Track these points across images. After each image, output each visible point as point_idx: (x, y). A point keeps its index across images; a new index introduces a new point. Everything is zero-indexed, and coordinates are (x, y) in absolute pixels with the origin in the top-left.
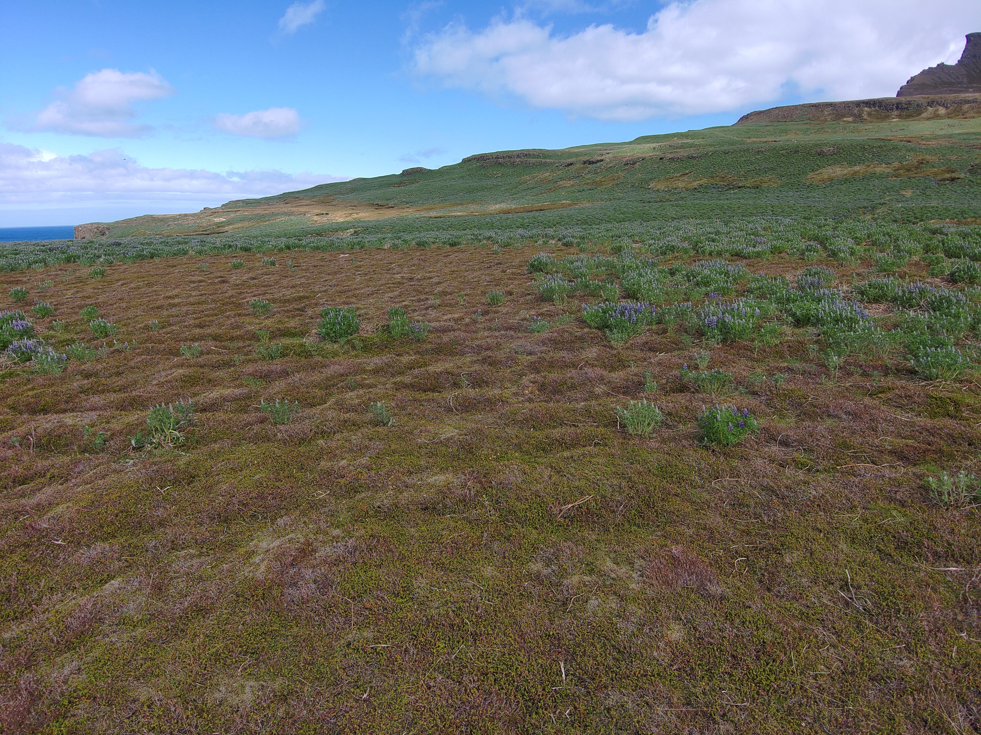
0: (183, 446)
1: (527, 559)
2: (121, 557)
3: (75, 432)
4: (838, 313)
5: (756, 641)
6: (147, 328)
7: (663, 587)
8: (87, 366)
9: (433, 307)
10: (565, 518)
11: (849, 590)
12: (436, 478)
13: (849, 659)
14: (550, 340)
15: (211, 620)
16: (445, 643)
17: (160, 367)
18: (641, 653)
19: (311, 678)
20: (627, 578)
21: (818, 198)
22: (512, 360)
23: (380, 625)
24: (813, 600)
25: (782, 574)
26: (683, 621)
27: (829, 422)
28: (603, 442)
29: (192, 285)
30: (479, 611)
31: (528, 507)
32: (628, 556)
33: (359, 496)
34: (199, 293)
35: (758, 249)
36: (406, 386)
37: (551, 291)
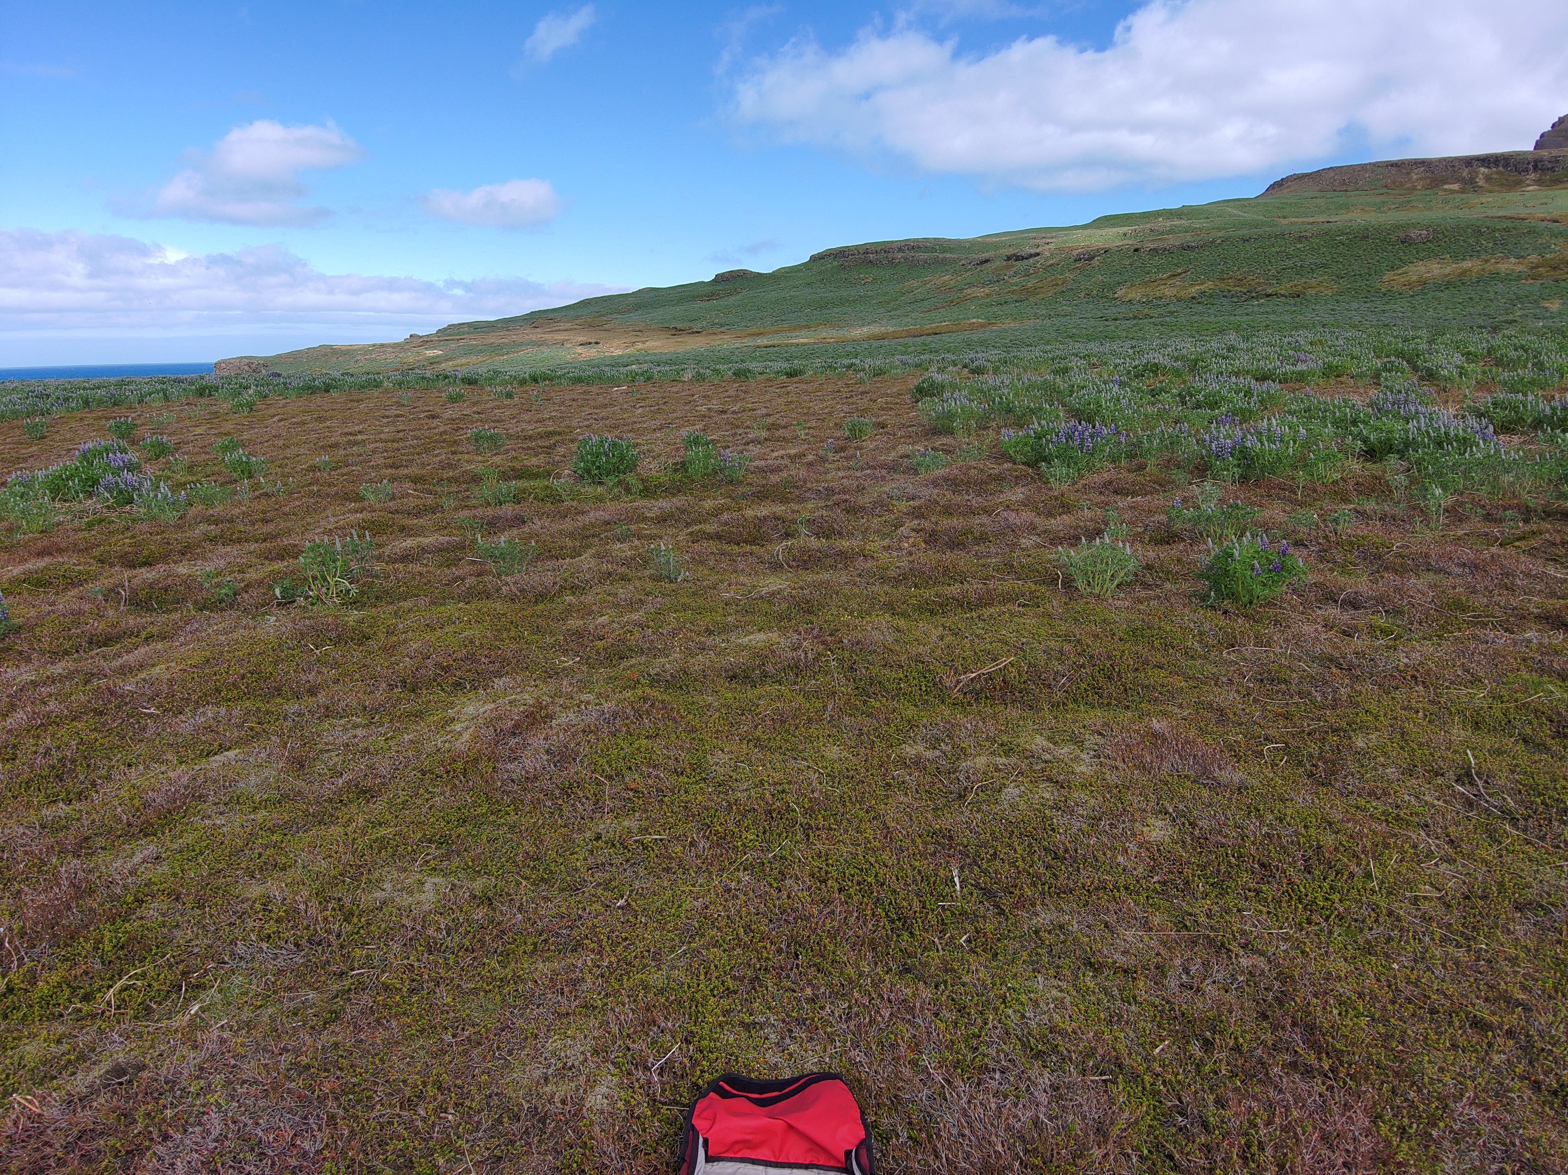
0: (355, 603)
1: (898, 740)
2: (243, 723)
3: (189, 583)
4: (1443, 430)
5: (1304, 844)
6: (313, 468)
7: (1136, 772)
8: (218, 510)
9: (756, 441)
10: (965, 694)
11: (1472, 783)
12: (751, 637)
13: (1476, 879)
14: (946, 479)
15: (379, 806)
16: (758, 836)
17: (329, 512)
18: (1094, 856)
19: (534, 876)
20: (1071, 759)
21: (1400, 312)
22: (882, 506)
23: (652, 811)
24: (1407, 797)
25: (1349, 762)
26: (1171, 815)
27: (1431, 577)
28: (1034, 601)
29: (385, 420)
30: (815, 795)
31: (902, 676)
32: (1073, 732)
33: (625, 664)
34: (393, 429)
35: (1301, 367)
36: (709, 537)
37: (951, 416)
